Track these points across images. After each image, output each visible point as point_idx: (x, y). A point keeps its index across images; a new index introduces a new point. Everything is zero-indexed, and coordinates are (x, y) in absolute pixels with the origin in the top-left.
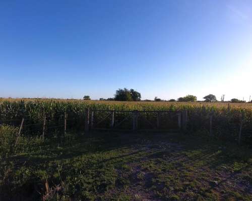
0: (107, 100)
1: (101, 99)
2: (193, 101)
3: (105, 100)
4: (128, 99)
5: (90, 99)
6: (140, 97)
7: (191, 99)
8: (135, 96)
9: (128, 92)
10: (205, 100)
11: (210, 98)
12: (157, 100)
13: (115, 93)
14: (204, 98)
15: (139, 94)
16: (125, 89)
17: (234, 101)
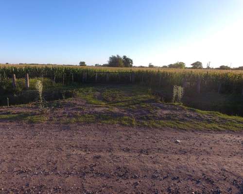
0: (103, 66)
1: (96, 65)
2: (182, 68)
3: (100, 66)
4: (120, 65)
5: (85, 65)
6: (132, 63)
7: (180, 65)
8: (127, 62)
9: (121, 59)
10: (192, 66)
11: (197, 65)
12: (151, 66)
13: (108, 60)
14: (192, 65)
15: (132, 61)
16: (118, 56)
17: (222, 68)
